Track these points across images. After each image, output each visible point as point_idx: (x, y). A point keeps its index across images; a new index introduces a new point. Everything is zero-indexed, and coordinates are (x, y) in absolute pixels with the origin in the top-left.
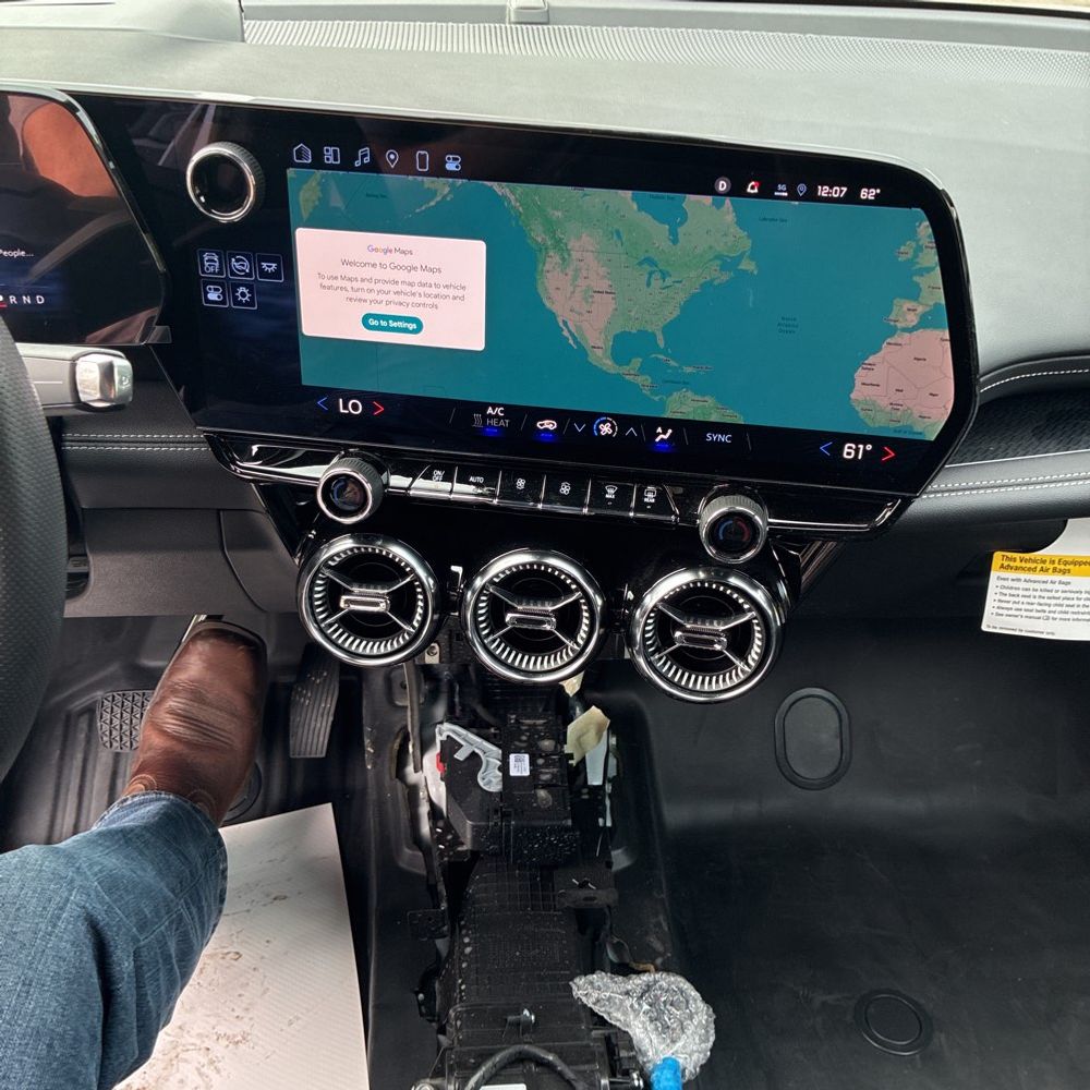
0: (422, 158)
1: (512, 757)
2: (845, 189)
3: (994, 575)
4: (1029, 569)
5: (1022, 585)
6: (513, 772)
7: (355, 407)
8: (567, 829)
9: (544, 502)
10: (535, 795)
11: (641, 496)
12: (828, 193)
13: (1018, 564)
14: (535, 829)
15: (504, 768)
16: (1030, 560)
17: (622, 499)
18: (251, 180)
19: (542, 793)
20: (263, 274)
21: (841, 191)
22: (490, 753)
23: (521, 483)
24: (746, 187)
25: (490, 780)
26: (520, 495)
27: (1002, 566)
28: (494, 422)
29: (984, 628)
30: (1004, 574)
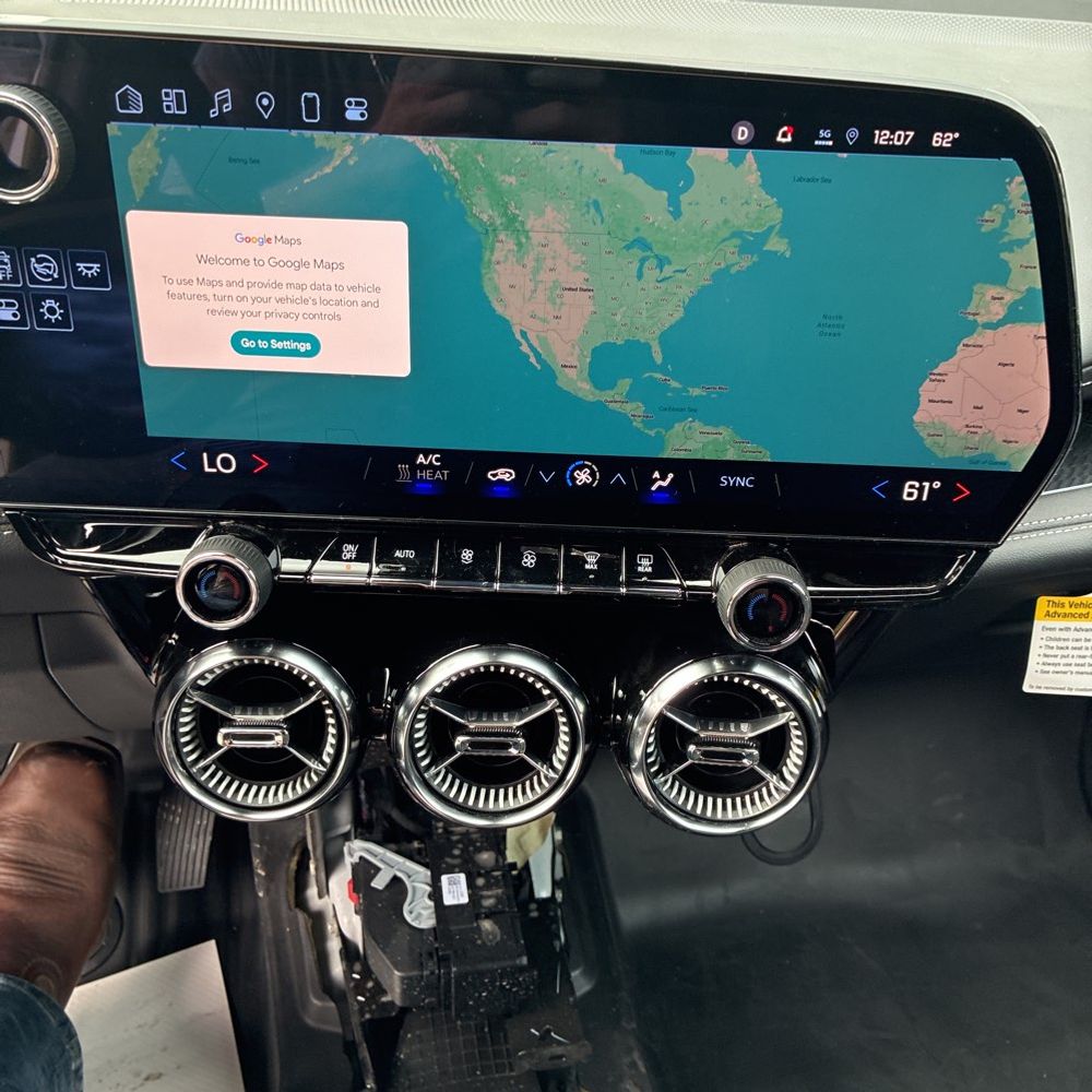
0: (310, 102)
1: (444, 878)
2: (912, 134)
3: (1038, 625)
4: (1081, 616)
5: (1072, 635)
6: (448, 900)
7: (225, 462)
8: (522, 969)
9: (503, 579)
10: (479, 928)
11: (632, 565)
12: (889, 140)
13: (1067, 610)
14: (482, 974)
15: (436, 895)
16: (1077, 606)
17: (607, 572)
19: (487, 925)
20: (81, 280)
21: (906, 137)
22: (416, 876)
23: (467, 556)
24: (777, 135)
25: (419, 914)
26: (468, 574)
27: (1048, 614)
28: (427, 475)
29: (1026, 688)
30: (1050, 623)
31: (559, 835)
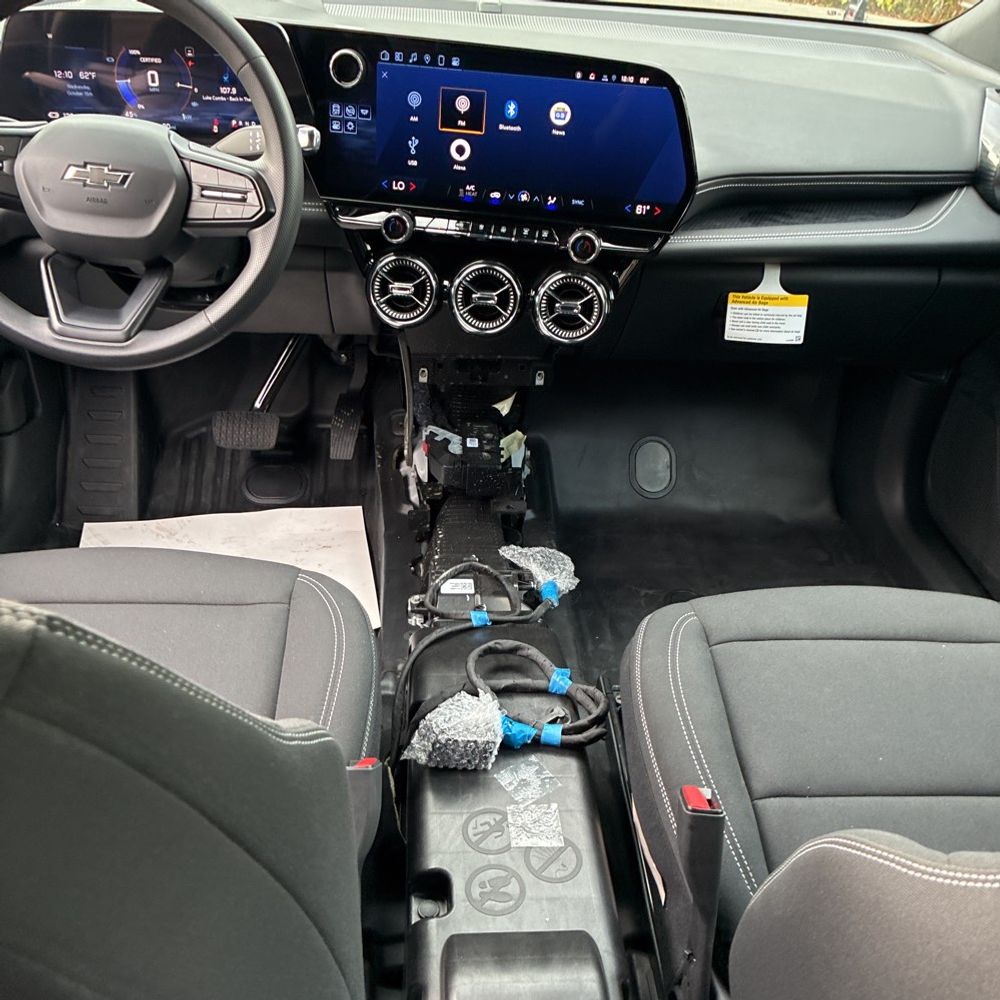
0: (441, 59)
1: (468, 439)
2: (633, 78)
3: (729, 306)
4: (747, 303)
5: (744, 311)
6: (469, 445)
7: (401, 186)
8: (498, 471)
9: (494, 235)
10: (481, 456)
11: (540, 234)
13: (741, 299)
14: (481, 469)
15: (464, 444)
16: (746, 298)
17: (531, 235)
18: (362, 67)
19: (485, 454)
20: (361, 115)
22: (456, 439)
23: (481, 227)
24: (590, 76)
25: (455, 448)
26: (483, 232)
27: (733, 301)
28: (469, 194)
29: (726, 338)
30: (734, 305)
31: (528, 453)
